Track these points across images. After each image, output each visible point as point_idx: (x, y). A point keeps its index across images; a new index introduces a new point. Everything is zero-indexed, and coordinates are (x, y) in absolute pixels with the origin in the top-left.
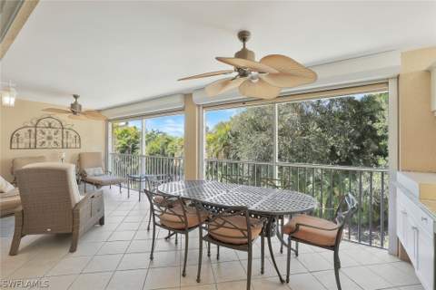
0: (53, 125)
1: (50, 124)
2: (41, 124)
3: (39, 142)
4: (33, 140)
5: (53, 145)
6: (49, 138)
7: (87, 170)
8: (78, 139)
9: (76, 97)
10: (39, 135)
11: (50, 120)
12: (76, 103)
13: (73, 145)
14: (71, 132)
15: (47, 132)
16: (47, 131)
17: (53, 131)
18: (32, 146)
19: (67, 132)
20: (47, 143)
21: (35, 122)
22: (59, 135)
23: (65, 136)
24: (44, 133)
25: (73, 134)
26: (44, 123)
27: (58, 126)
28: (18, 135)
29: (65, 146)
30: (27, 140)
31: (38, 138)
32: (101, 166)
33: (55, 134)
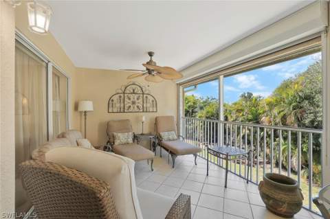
0: (135, 91)
1: (134, 91)
2: (127, 91)
3: (127, 105)
4: (122, 105)
5: (136, 109)
6: (134, 103)
7: (162, 134)
8: (155, 103)
9: (151, 54)
10: (126, 99)
11: (134, 87)
12: (151, 61)
13: (151, 110)
14: (149, 97)
15: (132, 98)
16: (132, 96)
17: (136, 96)
18: (122, 110)
19: (146, 97)
20: (132, 108)
21: (123, 89)
22: (141, 100)
23: (145, 101)
24: (129, 99)
25: (151, 99)
26: (129, 90)
27: (140, 92)
28: (112, 101)
29: (145, 110)
30: (118, 105)
31: (125, 103)
32: (174, 130)
33: (138, 99)
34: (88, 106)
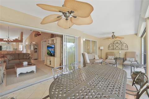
1: (117, 42)
2: (115, 43)
3: (115, 48)
4: (113, 47)
5: (118, 49)
6: (117, 47)
8: (127, 46)
9: (113, 33)
10: (114, 46)
12: (113, 35)
13: (125, 49)
14: (124, 44)
18: (113, 49)
19: (123, 44)
21: (113, 42)
23: (122, 46)
24: (115, 45)
25: (125, 45)
26: (116, 42)
27: (120, 42)
29: (122, 49)
30: (111, 47)
33: (119, 45)
34: (102, 48)
